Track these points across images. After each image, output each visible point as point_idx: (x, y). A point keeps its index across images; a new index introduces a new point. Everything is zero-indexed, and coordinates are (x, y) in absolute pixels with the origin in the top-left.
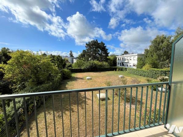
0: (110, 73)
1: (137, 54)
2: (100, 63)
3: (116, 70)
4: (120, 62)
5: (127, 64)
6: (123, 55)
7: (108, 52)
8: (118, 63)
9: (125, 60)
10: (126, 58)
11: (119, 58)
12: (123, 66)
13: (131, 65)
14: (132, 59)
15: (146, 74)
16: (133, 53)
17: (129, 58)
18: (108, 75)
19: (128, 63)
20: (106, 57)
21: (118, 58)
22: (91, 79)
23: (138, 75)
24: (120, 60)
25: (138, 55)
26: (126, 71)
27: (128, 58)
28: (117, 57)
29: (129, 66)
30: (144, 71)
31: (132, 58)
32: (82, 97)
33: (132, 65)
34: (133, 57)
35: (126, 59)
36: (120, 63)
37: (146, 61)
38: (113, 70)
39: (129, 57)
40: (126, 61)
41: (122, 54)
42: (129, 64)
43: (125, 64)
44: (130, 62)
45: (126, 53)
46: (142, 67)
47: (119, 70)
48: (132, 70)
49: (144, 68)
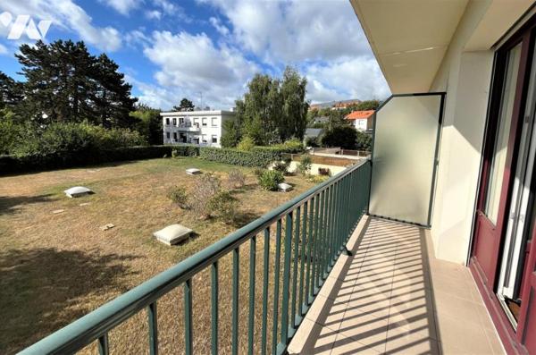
0: (156, 165)
1: (219, 112)
2: (108, 134)
3: (169, 156)
4: (173, 130)
5: (196, 137)
6: (179, 109)
7: (132, 97)
8: (168, 134)
9: (190, 126)
10: (191, 119)
11: (171, 119)
12: (185, 141)
13: (205, 138)
14: (209, 124)
15: (247, 159)
16: (208, 109)
17: (199, 120)
18: (151, 172)
19: (198, 133)
20: (126, 113)
21: (168, 120)
22: (90, 193)
23: (230, 163)
24: (175, 124)
25: (224, 114)
26: (198, 155)
27: (196, 121)
28: (161, 114)
29: (201, 141)
30: (242, 154)
31: (208, 120)
32: (94, 262)
33: (208, 138)
34: (209, 118)
35: (192, 123)
36: (175, 134)
37: (243, 130)
38: (160, 156)
39: (200, 117)
40: (193, 129)
41: (175, 107)
42: (200, 137)
43: (189, 136)
44: (204, 130)
45: (187, 104)
46: (235, 145)
47: (176, 155)
48: (215, 152)
49: (241, 147)
